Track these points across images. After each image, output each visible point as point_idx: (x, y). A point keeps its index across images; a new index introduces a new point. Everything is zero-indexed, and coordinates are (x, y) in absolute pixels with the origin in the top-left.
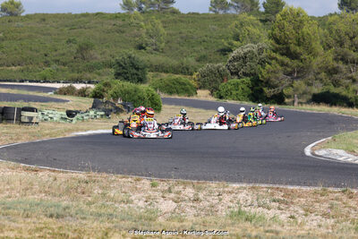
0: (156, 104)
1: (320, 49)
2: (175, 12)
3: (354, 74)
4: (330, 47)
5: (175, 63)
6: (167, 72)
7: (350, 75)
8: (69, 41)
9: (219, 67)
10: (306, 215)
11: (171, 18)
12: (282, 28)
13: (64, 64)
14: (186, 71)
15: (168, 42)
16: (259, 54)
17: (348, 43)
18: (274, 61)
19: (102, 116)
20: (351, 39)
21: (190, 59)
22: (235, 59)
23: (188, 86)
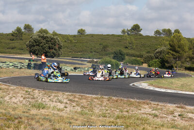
1: (186, 49)
2: (141, 35)
4: (191, 49)
6: (135, 57)
8: (100, 44)
9: (151, 55)
11: (139, 37)
12: (173, 41)
13: (98, 53)
15: (136, 46)
18: (169, 53)
21: (144, 52)
22: (157, 53)
23: (139, 62)
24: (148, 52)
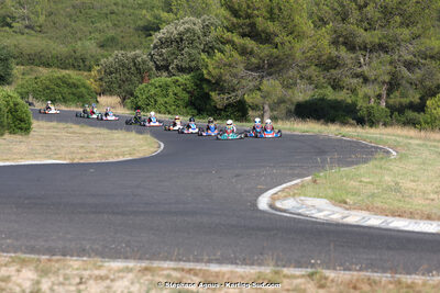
0: (22, 120)
1: (307, 26)
3: (365, 68)
4: (325, 23)
5: (61, 49)
6: (48, 65)
7: (359, 70)
9: (136, 57)
14: (81, 63)
15: (50, 14)
16: (204, 35)
17: (355, 15)
18: (227, 47)
20: (360, 8)
21: (88, 43)
22: (163, 43)
23: (82, 89)
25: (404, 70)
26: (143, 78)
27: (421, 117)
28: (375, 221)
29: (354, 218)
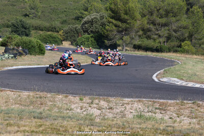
0: (42, 50)
1: (138, 16)
3: (159, 32)
4: (145, 16)
5: (47, 24)
6: (42, 30)
7: (157, 32)
9: (76, 27)
10: (178, 117)
12: (116, 4)
15: (43, 12)
16: (101, 20)
17: (156, 13)
18: (111, 24)
19: (12, 57)
20: (158, 10)
21: (56, 22)
23: (57, 39)
24: (64, 22)
25: (173, 33)
26: (79, 35)
27: (179, 49)
28: (198, 86)
29: (190, 84)
